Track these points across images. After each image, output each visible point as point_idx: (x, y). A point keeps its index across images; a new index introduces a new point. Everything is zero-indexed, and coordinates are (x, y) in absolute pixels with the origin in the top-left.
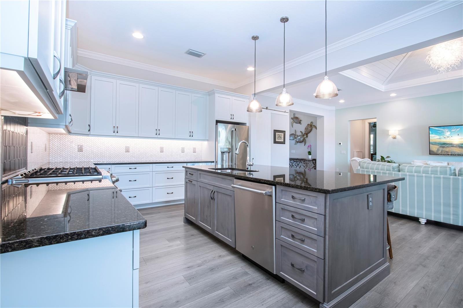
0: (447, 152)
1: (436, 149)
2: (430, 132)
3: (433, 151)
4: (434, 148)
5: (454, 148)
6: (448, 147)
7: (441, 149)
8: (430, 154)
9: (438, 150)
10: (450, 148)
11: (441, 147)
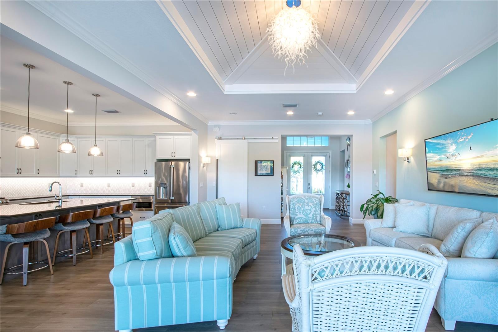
0: (452, 186)
1: (437, 181)
2: (426, 149)
3: (432, 184)
4: (435, 178)
5: (464, 178)
6: (454, 177)
7: (443, 180)
8: (429, 190)
9: (439, 182)
10: (456, 179)
11: (443, 176)
